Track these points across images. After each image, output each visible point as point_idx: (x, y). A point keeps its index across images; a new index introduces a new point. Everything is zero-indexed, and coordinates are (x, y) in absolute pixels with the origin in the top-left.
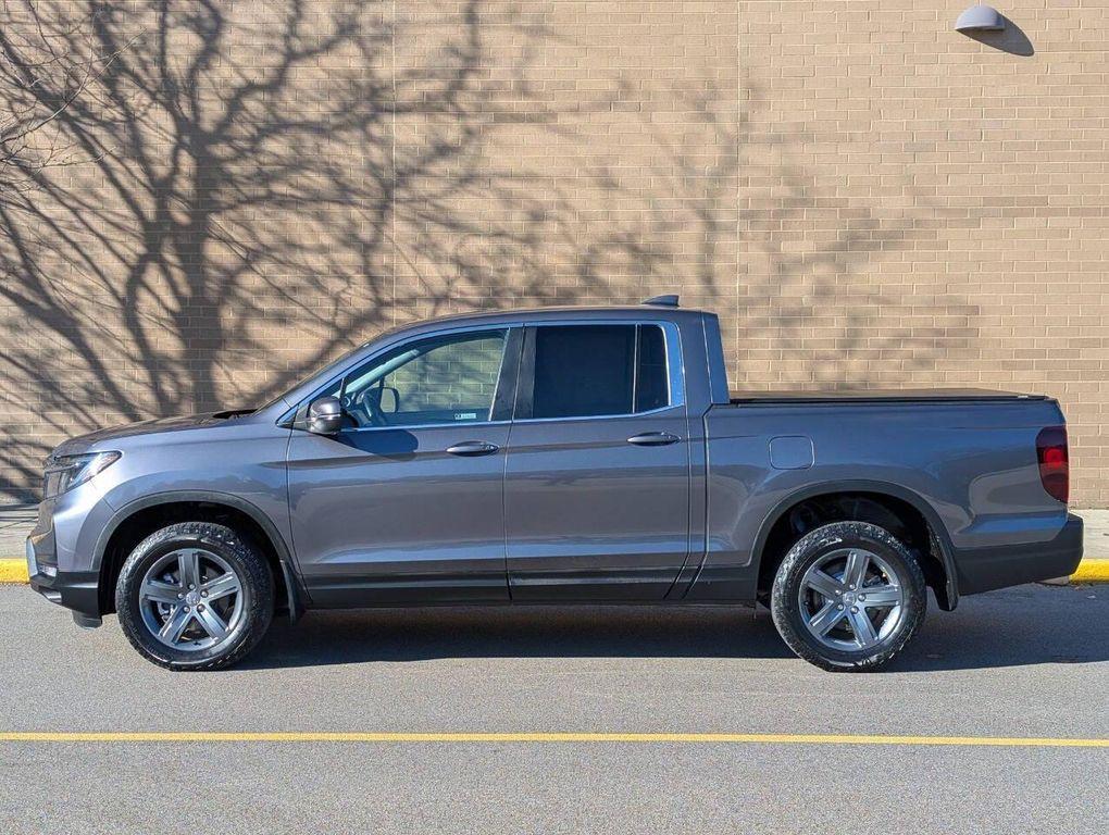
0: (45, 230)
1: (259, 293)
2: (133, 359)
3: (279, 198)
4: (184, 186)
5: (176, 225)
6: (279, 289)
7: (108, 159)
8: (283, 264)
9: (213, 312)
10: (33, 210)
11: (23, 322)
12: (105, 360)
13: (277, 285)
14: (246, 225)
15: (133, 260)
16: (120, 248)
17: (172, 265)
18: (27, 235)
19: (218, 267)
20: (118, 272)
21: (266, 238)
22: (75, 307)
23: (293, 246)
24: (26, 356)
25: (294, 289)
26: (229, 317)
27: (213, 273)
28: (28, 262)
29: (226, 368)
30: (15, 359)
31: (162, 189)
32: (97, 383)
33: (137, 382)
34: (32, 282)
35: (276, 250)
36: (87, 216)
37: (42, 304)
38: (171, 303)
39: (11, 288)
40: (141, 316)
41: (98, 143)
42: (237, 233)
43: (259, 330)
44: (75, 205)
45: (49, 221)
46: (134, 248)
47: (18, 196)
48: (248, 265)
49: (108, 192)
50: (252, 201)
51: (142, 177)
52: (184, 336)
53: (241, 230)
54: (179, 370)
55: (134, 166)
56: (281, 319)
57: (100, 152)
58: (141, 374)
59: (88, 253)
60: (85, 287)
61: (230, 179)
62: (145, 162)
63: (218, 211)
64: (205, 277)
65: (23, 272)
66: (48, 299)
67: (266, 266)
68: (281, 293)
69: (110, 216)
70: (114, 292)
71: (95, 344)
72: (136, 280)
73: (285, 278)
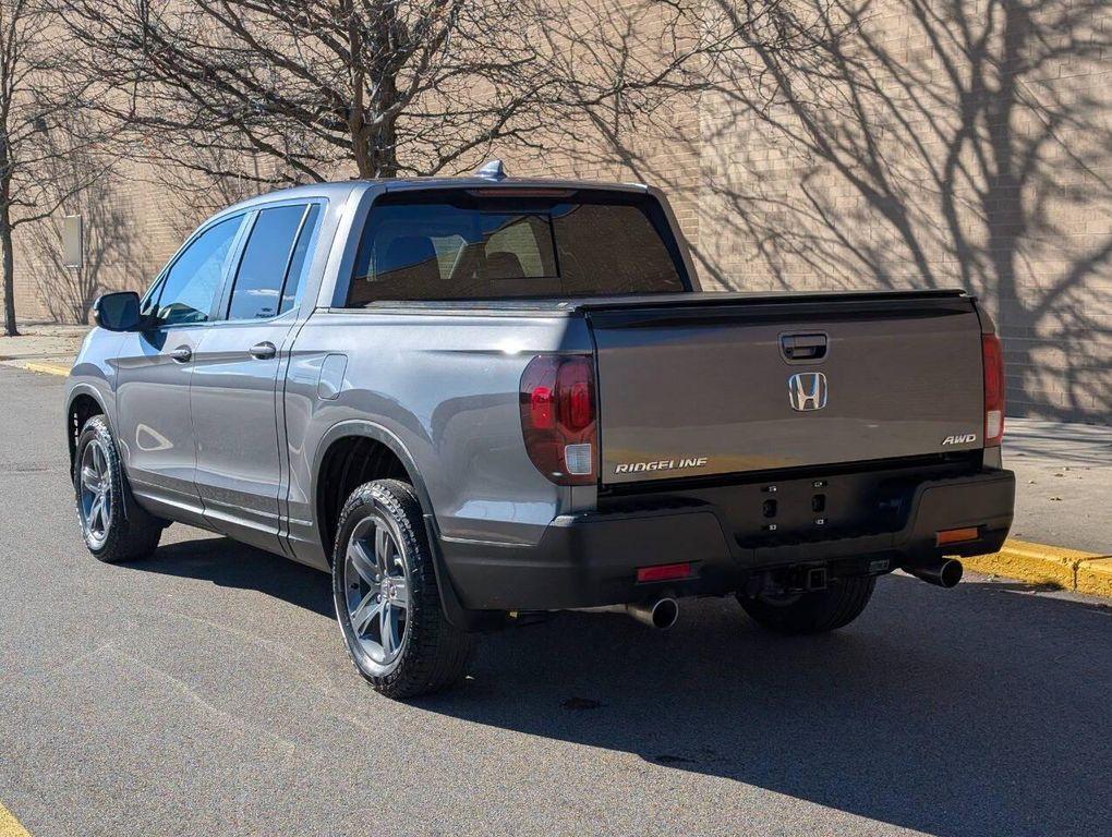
0: (886, 110)
1: (1056, 165)
2: (949, 250)
3: (1082, 46)
4: (996, 46)
5: (987, 92)
6: (1079, 161)
7: (937, 27)
8: (1084, 127)
9: (1017, 194)
10: (878, 91)
11: (866, 212)
12: (927, 252)
13: (1077, 155)
14: (1046, 83)
15: (951, 137)
16: (941, 124)
17: (983, 139)
18: (872, 119)
19: (1021, 137)
20: (939, 151)
21: (1067, 98)
22: (905, 193)
23: (1090, 103)
24: (868, 249)
25: (1094, 158)
26: (1029, 195)
27: (1018, 145)
28: (872, 148)
29: (1027, 257)
30: (860, 251)
31: (976, 52)
32: (920, 277)
33: (953, 276)
34: (875, 170)
35: (1078, 112)
36: (917, 92)
37: (880, 191)
38: (981, 184)
39: (860, 177)
40: (957, 200)
41: (930, 10)
42: (1040, 95)
43: (1056, 210)
44: (909, 80)
45: (888, 101)
46: (951, 122)
47: (865, 75)
48: (1048, 132)
49: (934, 63)
50: (1056, 53)
51: (960, 39)
52: (990, 223)
53: (1044, 91)
54: (984, 260)
55: (953, 27)
56: (1078, 196)
57: (930, 20)
58: (954, 266)
59: (916, 132)
60: (913, 170)
61: (1037, 31)
62: (962, 21)
63: (1025, 71)
64: (1010, 151)
65: (868, 158)
66: (884, 185)
67: (1065, 132)
68: (1079, 165)
69: (936, 90)
70: (935, 174)
71: (918, 232)
72: (953, 161)
73: (1084, 144)
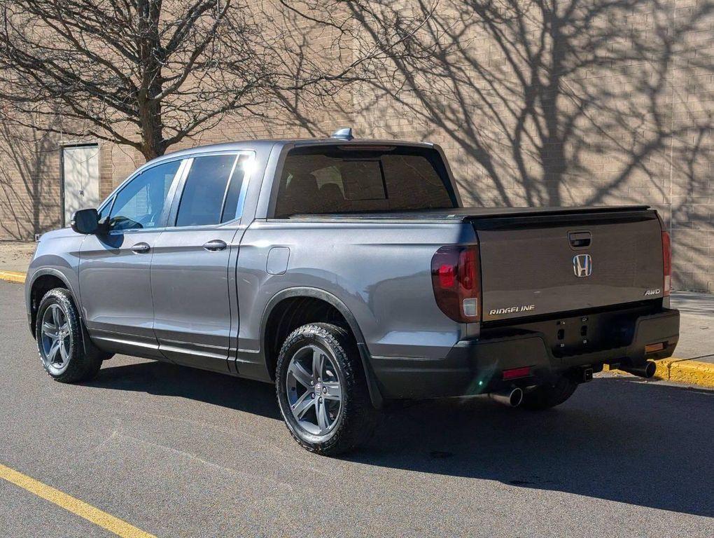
0: (476, 96)
1: (587, 131)
2: (518, 181)
3: (600, 60)
4: (547, 58)
5: (542, 86)
6: (599, 128)
7: (508, 46)
8: (601, 108)
9: (561, 148)
10: (471, 84)
11: (465, 158)
12: (504, 182)
13: (598, 125)
14: (579, 81)
15: (519, 113)
16: (512, 106)
17: (539, 115)
18: (468, 101)
19: (565, 115)
20: (511, 121)
21: (591, 90)
22: (489, 147)
23: (607, 94)
24: (466, 180)
25: (609, 126)
26: (569, 149)
27: (561, 118)
28: (468, 119)
29: (568, 186)
30: (461, 182)
31: (534, 62)
32: (500, 198)
33: (520, 197)
34: (470, 133)
35: (598, 99)
36: (496, 85)
37: (474, 145)
38: (538, 141)
39: (460, 137)
40: (522, 151)
41: (504, 36)
42: (575, 89)
43: (586, 158)
44: (491, 78)
45: (478, 91)
46: (519, 104)
47: (463, 75)
48: (580, 111)
49: (507, 68)
50: (585, 64)
51: (524, 54)
52: (545, 164)
53: (577, 86)
54: (541, 188)
55: (519, 46)
56: (599, 149)
57: (504, 42)
58: (522, 191)
59: (496, 109)
60: (494, 133)
61: (572, 50)
62: (526, 44)
63: (565, 74)
64: (556, 122)
65: (465, 125)
66: (476, 142)
67: (591, 111)
68: (600, 131)
69: (508, 85)
70: (509, 135)
71: (499, 171)
72: (520, 128)
73: (604, 118)
